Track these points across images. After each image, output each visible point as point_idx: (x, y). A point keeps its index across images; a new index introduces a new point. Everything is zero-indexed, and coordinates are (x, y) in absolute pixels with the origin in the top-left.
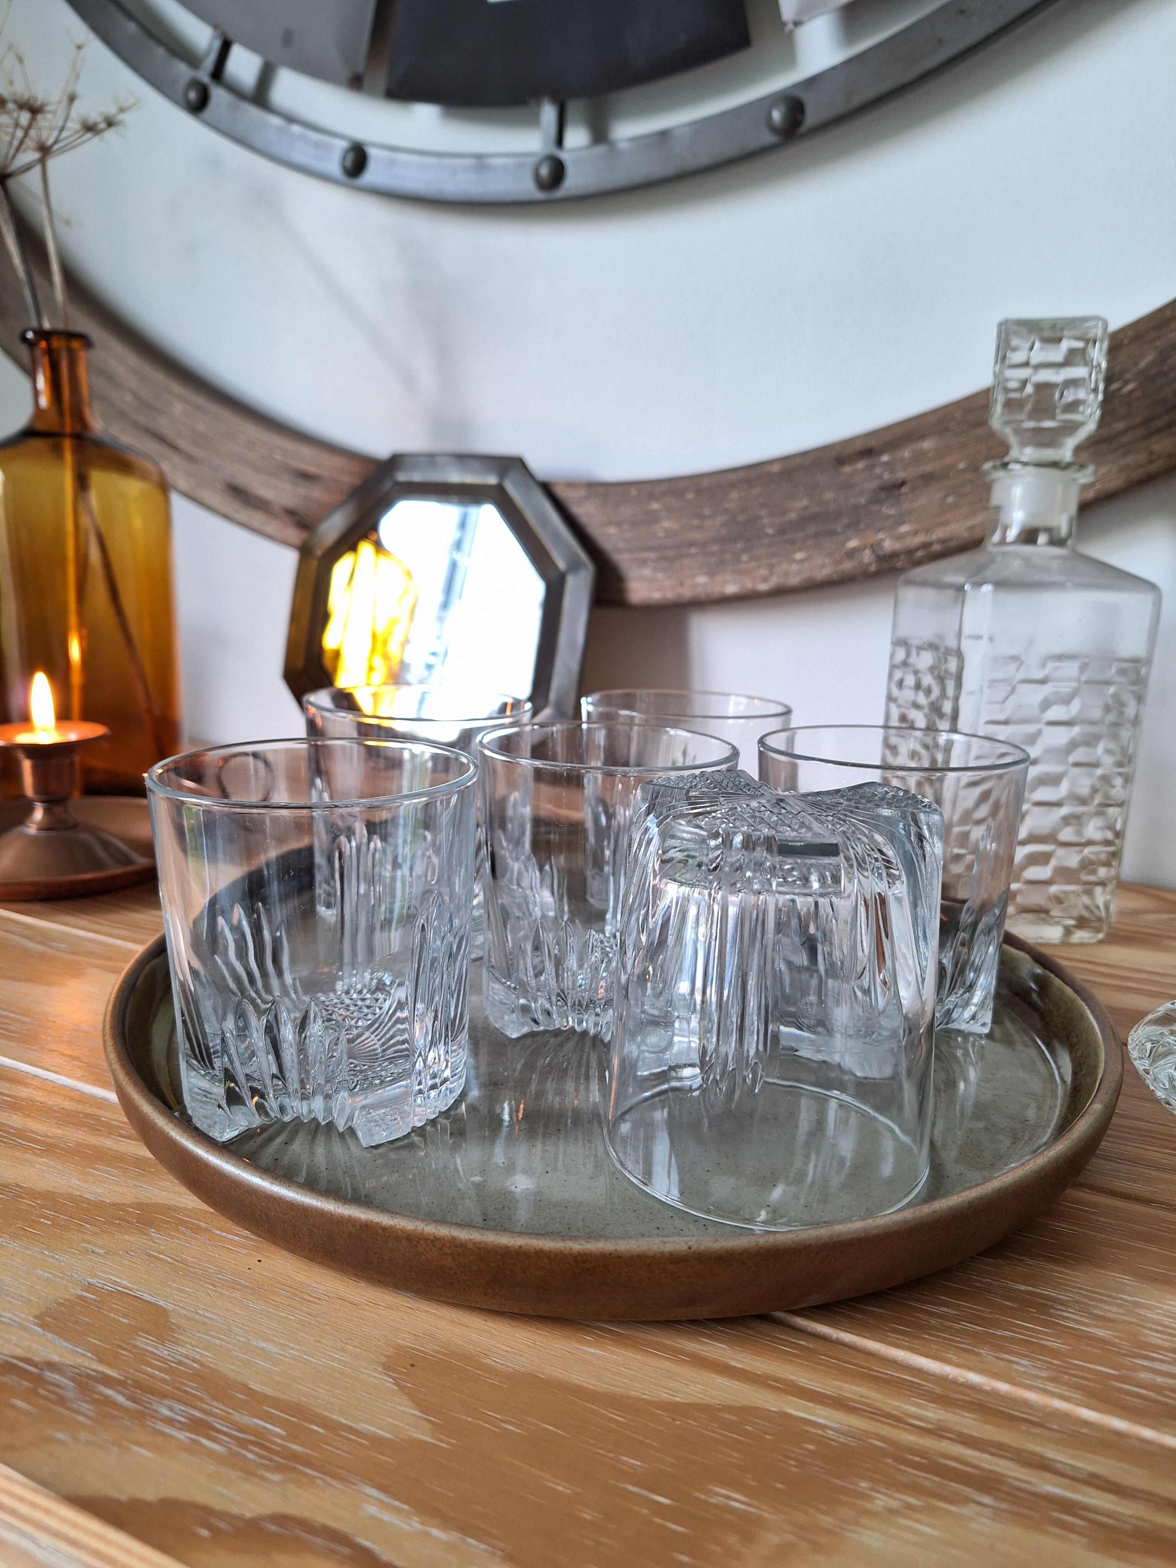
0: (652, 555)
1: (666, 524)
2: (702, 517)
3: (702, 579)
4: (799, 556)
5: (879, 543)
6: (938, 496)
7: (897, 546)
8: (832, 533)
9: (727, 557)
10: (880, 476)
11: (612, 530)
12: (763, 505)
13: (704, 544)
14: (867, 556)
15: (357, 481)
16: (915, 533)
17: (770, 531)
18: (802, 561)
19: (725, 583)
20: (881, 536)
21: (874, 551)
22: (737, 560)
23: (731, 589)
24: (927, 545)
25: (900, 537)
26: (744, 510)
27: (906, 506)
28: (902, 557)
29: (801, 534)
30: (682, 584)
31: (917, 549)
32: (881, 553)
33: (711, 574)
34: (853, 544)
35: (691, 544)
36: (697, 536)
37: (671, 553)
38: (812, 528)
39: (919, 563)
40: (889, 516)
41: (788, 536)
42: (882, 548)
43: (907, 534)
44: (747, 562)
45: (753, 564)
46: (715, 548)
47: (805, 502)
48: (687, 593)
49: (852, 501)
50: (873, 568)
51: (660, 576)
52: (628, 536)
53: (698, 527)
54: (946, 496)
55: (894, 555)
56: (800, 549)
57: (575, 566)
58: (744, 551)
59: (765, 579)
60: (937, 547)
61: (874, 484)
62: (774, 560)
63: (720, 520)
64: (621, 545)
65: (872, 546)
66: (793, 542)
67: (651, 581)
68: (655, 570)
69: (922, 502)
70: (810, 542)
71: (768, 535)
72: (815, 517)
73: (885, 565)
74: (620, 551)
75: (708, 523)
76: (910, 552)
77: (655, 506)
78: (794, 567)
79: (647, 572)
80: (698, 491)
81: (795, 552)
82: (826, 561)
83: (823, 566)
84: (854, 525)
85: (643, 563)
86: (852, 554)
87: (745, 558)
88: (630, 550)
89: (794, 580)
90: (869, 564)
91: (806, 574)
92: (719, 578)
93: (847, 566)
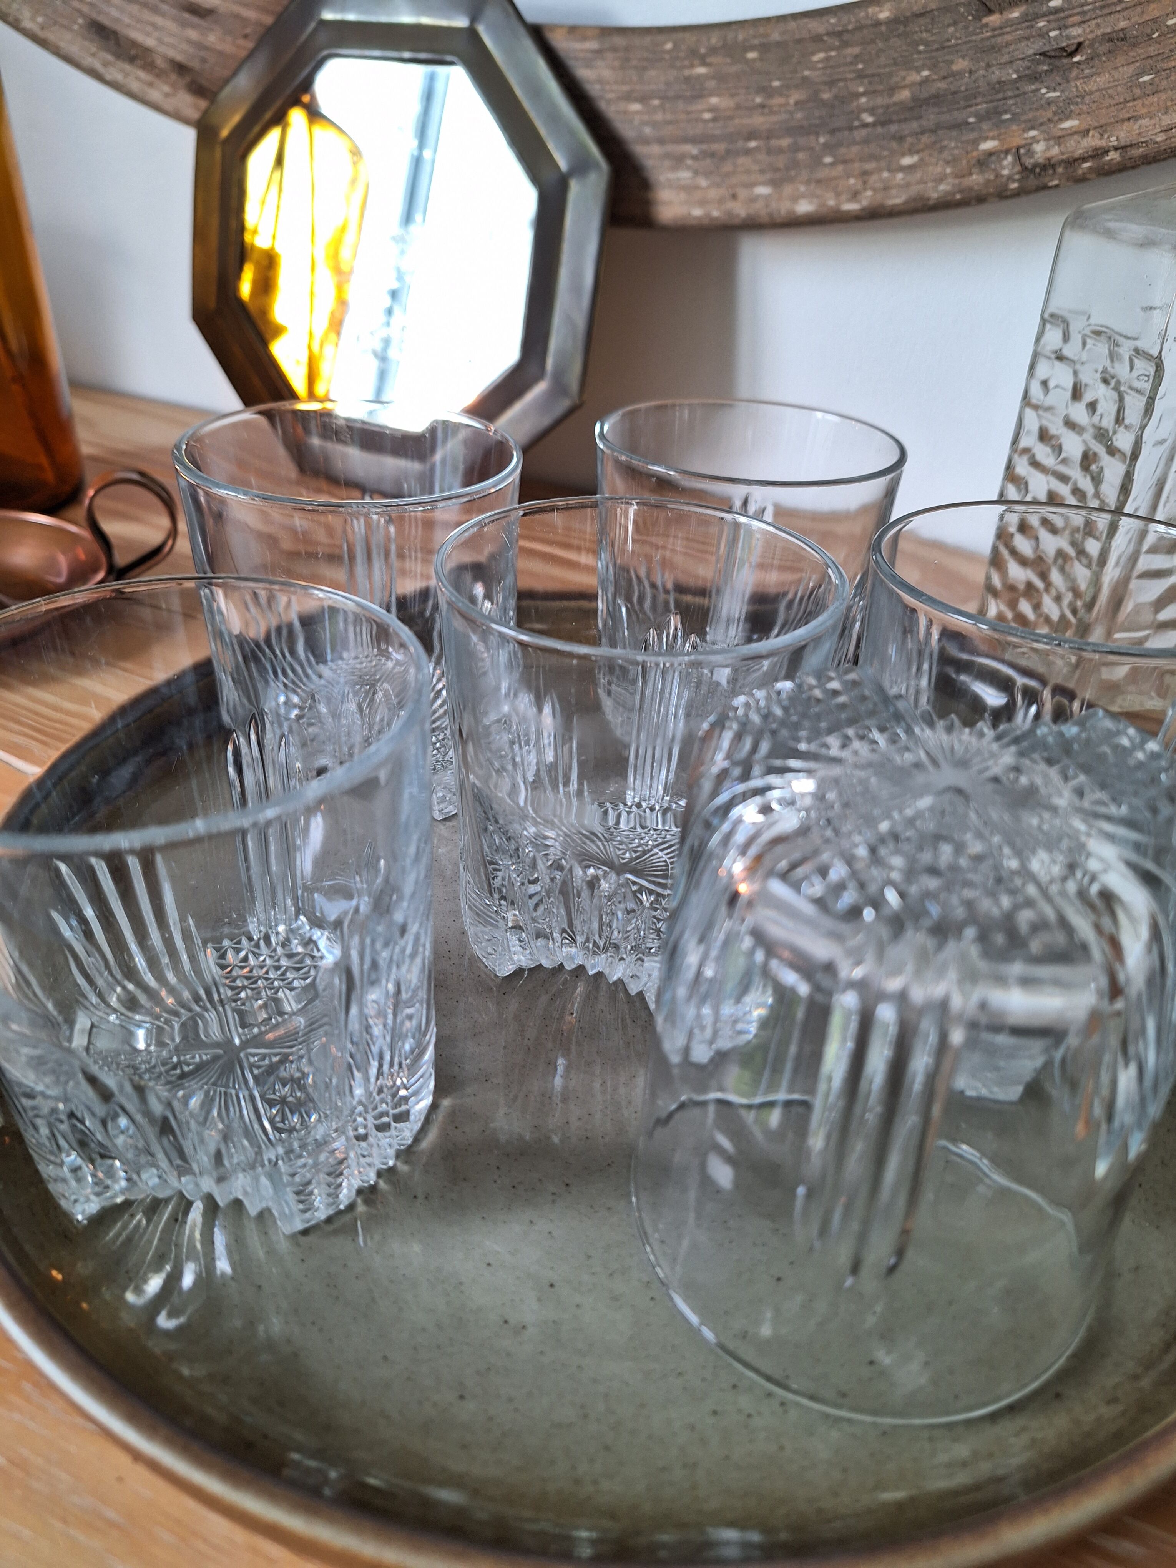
0: (693, 149)
1: (714, 100)
2: (768, 92)
3: (763, 190)
4: (907, 161)
5: (1028, 146)
6: (1129, 70)
7: (1055, 151)
8: (961, 126)
9: (801, 156)
10: (1043, 34)
11: (636, 107)
12: (861, 75)
13: (769, 135)
14: (1007, 166)
15: (269, 20)
16: (1085, 133)
17: (869, 119)
18: (911, 168)
19: (795, 199)
20: (1033, 133)
21: (1018, 156)
22: (817, 162)
23: (804, 207)
24: (1098, 153)
25: (1059, 139)
26: (831, 83)
27: (1077, 86)
28: (1060, 170)
29: (915, 125)
30: (734, 197)
31: (1084, 159)
32: (1029, 162)
33: (775, 183)
34: (987, 145)
35: (752, 135)
36: (758, 121)
37: (719, 147)
38: (931, 117)
39: (1082, 180)
40: (1049, 103)
41: (893, 128)
42: (1030, 153)
43: (1072, 133)
44: (832, 164)
45: (840, 168)
46: (785, 142)
47: (926, 73)
48: (740, 210)
49: (997, 74)
50: (1014, 186)
51: (703, 182)
52: (659, 117)
53: (763, 106)
54: (1141, 75)
55: (1048, 166)
56: (911, 152)
57: (581, 167)
58: (828, 148)
59: (855, 195)
60: (1113, 155)
61: (1032, 48)
62: (870, 166)
63: (795, 96)
64: (647, 130)
65: (1018, 148)
66: (901, 139)
67: (689, 189)
68: (696, 173)
69: (1101, 81)
70: (925, 139)
71: (865, 125)
72: (936, 99)
73: (1032, 182)
74: (647, 141)
75: (777, 101)
76: (1071, 162)
77: (701, 70)
78: (900, 176)
79: (685, 175)
80: (764, 48)
81: (903, 155)
82: (948, 170)
83: (941, 179)
84: (993, 115)
85: (679, 161)
86: (984, 161)
87: (828, 160)
88: (661, 141)
89: (897, 199)
90: (1010, 178)
91: (914, 190)
92: (788, 189)
93: (976, 179)
